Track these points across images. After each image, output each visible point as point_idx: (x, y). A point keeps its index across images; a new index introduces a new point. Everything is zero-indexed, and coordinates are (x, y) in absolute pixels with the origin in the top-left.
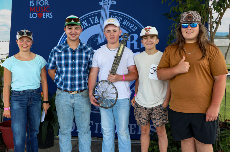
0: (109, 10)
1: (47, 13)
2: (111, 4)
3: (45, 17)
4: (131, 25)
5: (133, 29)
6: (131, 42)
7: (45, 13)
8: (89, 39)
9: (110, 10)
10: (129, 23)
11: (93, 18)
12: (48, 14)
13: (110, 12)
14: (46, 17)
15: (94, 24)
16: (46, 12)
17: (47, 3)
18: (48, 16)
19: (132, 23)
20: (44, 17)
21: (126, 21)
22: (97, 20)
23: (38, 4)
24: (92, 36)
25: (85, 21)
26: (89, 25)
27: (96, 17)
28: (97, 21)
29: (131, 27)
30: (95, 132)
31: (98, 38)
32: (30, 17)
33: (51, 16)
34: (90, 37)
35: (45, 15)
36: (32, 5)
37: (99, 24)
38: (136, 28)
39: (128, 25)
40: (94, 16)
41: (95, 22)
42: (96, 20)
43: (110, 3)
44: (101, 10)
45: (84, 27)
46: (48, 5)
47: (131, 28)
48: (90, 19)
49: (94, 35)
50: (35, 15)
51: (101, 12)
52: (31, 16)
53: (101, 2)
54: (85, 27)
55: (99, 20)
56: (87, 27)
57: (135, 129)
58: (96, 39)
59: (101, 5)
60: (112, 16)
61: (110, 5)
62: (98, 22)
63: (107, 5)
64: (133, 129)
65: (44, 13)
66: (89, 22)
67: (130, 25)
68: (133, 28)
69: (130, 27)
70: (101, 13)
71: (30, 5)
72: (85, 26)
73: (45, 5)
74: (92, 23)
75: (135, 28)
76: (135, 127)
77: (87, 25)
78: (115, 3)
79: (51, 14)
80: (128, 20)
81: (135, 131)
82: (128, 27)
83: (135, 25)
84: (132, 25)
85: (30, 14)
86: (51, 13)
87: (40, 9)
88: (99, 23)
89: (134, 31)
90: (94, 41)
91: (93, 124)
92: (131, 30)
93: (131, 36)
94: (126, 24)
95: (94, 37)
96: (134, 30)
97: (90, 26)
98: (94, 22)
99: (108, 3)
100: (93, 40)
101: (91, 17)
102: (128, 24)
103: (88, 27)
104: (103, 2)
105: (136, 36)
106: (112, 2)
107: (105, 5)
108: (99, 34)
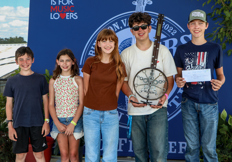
1: (71, 14)
3: (69, 18)
4: (170, 28)
5: (172, 33)
6: (169, 47)
7: (69, 13)
8: (121, 43)
9: (145, 10)
10: (168, 26)
11: (125, 20)
12: (72, 15)
14: (70, 18)
15: (127, 27)
17: (71, 2)
18: (72, 16)
19: (170, 25)
20: (67, 18)
23: (60, 3)
24: (125, 40)
25: (116, 23)
26: (121, 27)
29: (170, 31)
30: (129, 151)
31: (131, 43)
32: (51, 18)
33: (75, 17)
34: (123, 42)
35: (68, 16)
36: (54, 4)
38: (175, 31)
39: (166, 28)
43: (146, 3)
44: (135, 10)
45: (114, 30)
46: (73, 4)
47: (170, 32)
48: (122, 21)
49: (127, 39)
50: (56, 16)
52: (52, 17)
53: (135, 2)
54: (116, 30)
56: (118, 31)
57: (175, 147)
58: (129, 44)
61: (145, 5)
63: (142, 5)
64: (173, 147)
65: (67, 14)
66: (120, 24)
67: (169, 29)
68: (172, 31)
69: (168, 31)
71: (52, 4)
72: (117, 28)
73: (69, 4)
74: (125, 25)
76: (175, 145)
77: (119, 28)
78: (151, 3)
79: (76, 15)
80: (167, 23)
81: (175, 150)
82: (166, 31)
83: (174, 28)
84: (171, 28)
85: (51, 14)
86: (76, 13)
87: (63, 9)
89: (173, 35)
90: (126, 46)
91: (126, 142)
93: (170, 41)
96: (174, 34)
97: (122, 29)
99: (143, 3)
101: (123, 18)
103: (120, 30)
104: (138, 2)
105: (175, 41)
106: (148, 2)
107: (140, 5)
108: (132, 38)
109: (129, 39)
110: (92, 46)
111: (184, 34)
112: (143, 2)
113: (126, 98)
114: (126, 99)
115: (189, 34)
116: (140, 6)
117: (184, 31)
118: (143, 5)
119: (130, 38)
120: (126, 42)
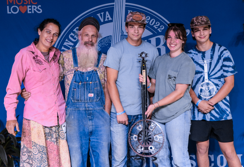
1: (33, 6)
3: (31, 12)
4: (156, 23)
7: (30, 6)
9: (126, 2)
12: (34, 8)
13: (126, 5)
14: (33, 12)
15: (105, 22)
16: (32, 4)
18: (35, 10)
20: (29, 12)
21: (150, 18)
24: (103, 39)
27: (107, 13)
28: (108, 18)
31: (111, 41)
32: (8, 13)
33: (39, 11)
35: (30, 9)
37: (112, 22)
38: (162, 27)
39: (151, 24)
40: (104, 11)
41: (106, 20)
42: (107, 17)
44: (114, 2)
47: (156, 28)
48: (99, 15)
49: (106, 37)
50: (15, 10)
51: (113, 5)
52: (10, 11)
55: (112, 17)
58: (108, 43)
60: (129, 11)
62: (110, 19)
65: (28, 6)
67: (155, 24)
70: (115, 6)
74: (102, 21)
75: (161, 27)
79: (40, 7)
80: (152, 17)
83: (162, 24)
84: (158, 23)
85: (8, 7)
86: (40, 6)
87: (22, 1)
90: (105, 46)
92: (156, 30)
94: (149, 22)
95: (106, 40)
100: (103, 45)
101: (100, 12)
102: (152, 22)
108: (111, 36)
109: (107, 37)
110: (63, 47)
119: (109, 36)
120: (104, 41)
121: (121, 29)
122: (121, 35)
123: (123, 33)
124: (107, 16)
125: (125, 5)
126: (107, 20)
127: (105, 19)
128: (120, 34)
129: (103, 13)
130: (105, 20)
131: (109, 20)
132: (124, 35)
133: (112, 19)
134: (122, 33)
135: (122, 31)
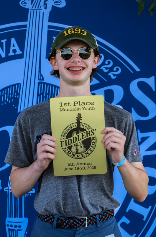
0: (47, 23)
2: (53, 7)
4: (106, 63)
5: (110, 74)
11: (4, 41)
13: (49, 27)
15: (8, 58)
19: (107, 56)
22: (17, 47)
24: (4, 89)
27: (13, 41)
28: (14, 51)
29: (107, 68)
31: (19, 94)
37: (23, 58)
38: (117, 70)
41: (11, 54)
42: (12, 48)
43: (50, 3)
44: (27, 21)
47: (105, 71)
49: (9, 87)
51: (25, 26)
55: (22, 48)
58: (14, 98)
59: (26, 7)
60: (55, 38)
61: (49, 9)
62: (19, 52)
63: (43, 8)
67: (103, 64)
68: (111, 69)
70: (27, 29)
74: (3, 55)
75: (115, 69)
78: (63, 4)
83: (116, 63)
84: (109, 63)
88: (21, 56)
89: (113, 77)
90: (7, 103)
92: (106, 75)
93: (106, 92)
95: (9, 91)
96: (114, 75)
98: (8, 51)
99: (45, 4)
100: (4, 101)
104: (32, 2)
105: (118, 91)
106: (56, 2)
107: (37, 8)
108: (20, 84)
109: (12, 86)
111: (137, 75)
112: (45, 2)
113: (8, 225)
114: (7, 228)
115: (148, 77)
116: (38, 11)
117: (138, 69)
118: (46, 8)
119: (15, 85)
120: (7, 94)
121: (40, 71)
122: (39, 83)
123: (43, 79)
124: (14, 46)
125: (47, 27)
126: (13, 54)
127: (9, 53)
128: (37, 81)
129: (6, 40)
130: (9, 55)
131: (16, 53)
132: (45, 83)
133: (21, 53)
134: (41, 80)
135: (41, 75)
